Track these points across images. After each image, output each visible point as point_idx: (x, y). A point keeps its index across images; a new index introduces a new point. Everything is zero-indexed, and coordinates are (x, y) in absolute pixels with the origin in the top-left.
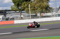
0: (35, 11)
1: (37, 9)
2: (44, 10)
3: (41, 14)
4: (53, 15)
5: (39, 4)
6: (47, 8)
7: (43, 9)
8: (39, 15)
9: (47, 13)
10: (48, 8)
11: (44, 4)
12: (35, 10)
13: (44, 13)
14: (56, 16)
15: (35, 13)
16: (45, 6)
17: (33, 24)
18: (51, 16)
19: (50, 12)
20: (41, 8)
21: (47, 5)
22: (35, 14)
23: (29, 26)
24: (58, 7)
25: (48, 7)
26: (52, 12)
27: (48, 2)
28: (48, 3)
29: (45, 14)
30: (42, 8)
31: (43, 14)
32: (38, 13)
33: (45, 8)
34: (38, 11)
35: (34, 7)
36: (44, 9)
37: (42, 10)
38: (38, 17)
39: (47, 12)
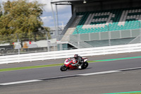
0: (9, 37)
1: (12, 33)
2: (29, 34)
3: (23, 43)
4: (51, 47)
5: (19, 19)
6: (37, 28)
7: (27, 31)
8: (17, 45)
9: (36, 40)
10: (40, 29)
11: (29, 20)
12: (8, 33)
13: (31, 41)
14: (58, 48)
15: (9, 42)
16: (31, 24)
17: (74, 61)
18: (46, 48)
19: (45, 39)
20: (23, 30)
21: (37, 21)
22: (8, 44)
23: (65, 66)
24: (63, 26)
25: (39, 26)
26: (49, 39)
27: (40, 14)
28: (38, 16)
29: (33, 43)
30: (25, 29)
31: (28, 43)
32: (17, 41)
33: (31, 29)
34: (16, 37)
35: (7, 27)
36: (29, 31)
37: (26, 35)
38: (16, 52)
39: (37, 38)
